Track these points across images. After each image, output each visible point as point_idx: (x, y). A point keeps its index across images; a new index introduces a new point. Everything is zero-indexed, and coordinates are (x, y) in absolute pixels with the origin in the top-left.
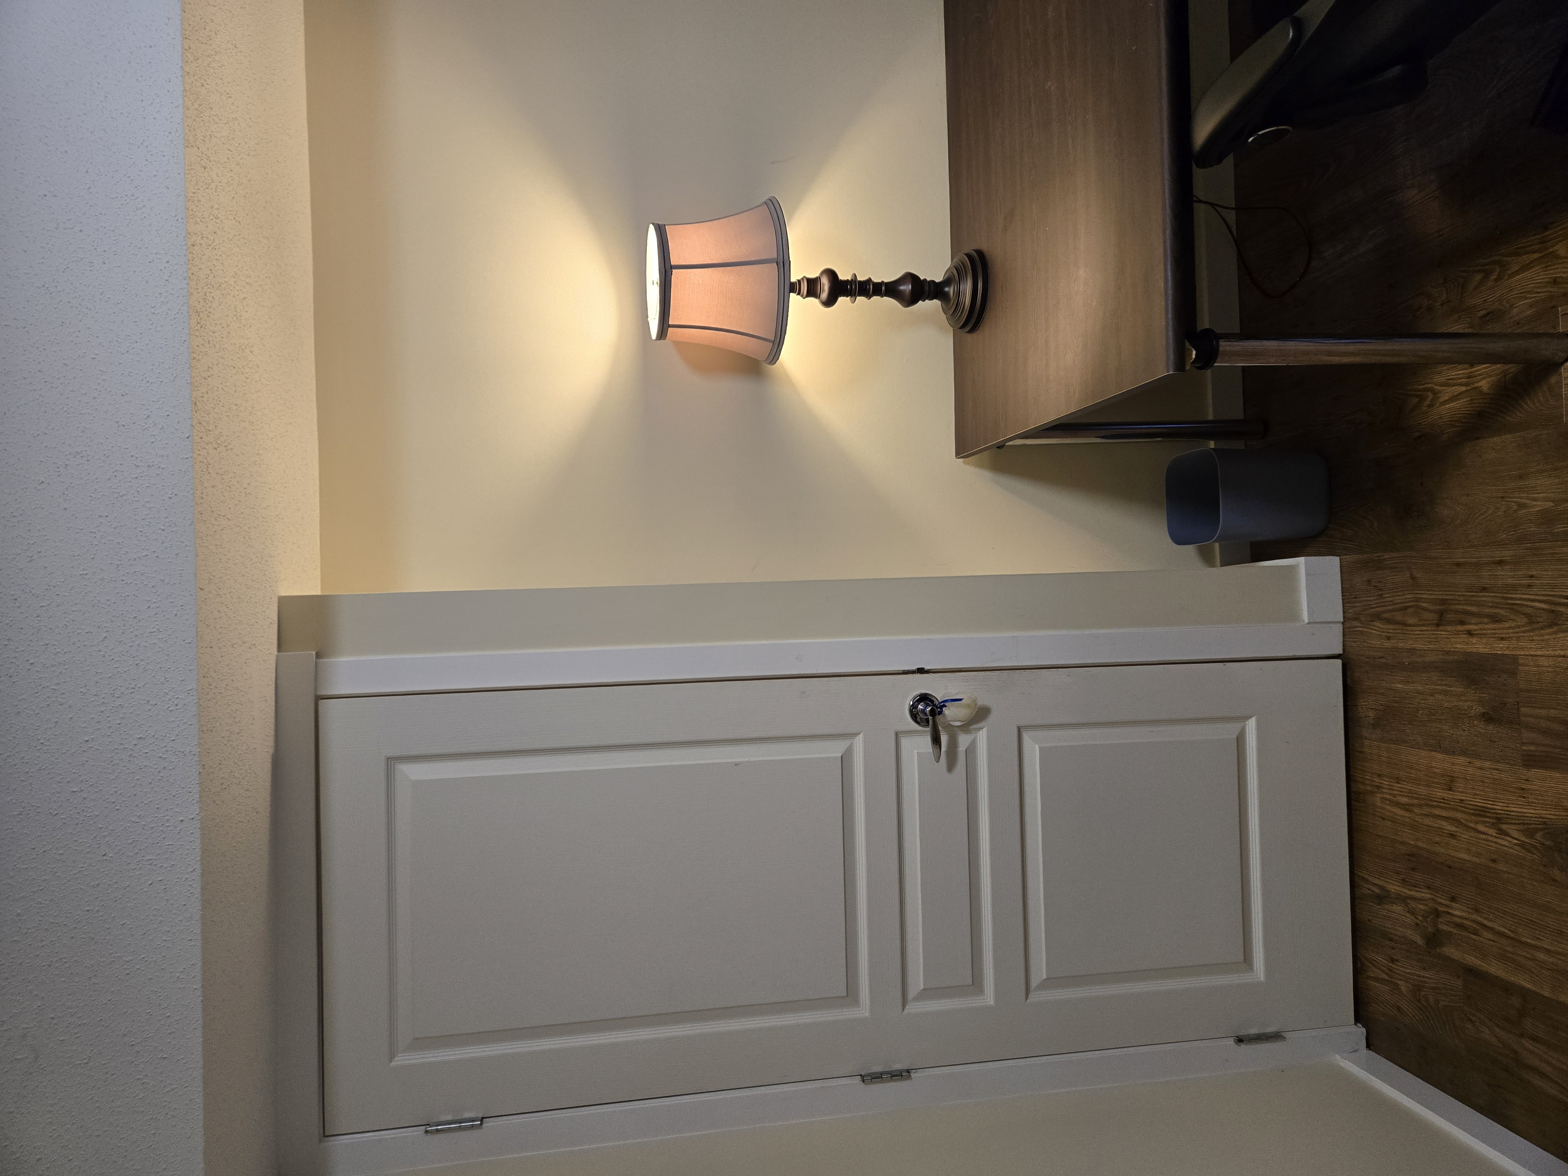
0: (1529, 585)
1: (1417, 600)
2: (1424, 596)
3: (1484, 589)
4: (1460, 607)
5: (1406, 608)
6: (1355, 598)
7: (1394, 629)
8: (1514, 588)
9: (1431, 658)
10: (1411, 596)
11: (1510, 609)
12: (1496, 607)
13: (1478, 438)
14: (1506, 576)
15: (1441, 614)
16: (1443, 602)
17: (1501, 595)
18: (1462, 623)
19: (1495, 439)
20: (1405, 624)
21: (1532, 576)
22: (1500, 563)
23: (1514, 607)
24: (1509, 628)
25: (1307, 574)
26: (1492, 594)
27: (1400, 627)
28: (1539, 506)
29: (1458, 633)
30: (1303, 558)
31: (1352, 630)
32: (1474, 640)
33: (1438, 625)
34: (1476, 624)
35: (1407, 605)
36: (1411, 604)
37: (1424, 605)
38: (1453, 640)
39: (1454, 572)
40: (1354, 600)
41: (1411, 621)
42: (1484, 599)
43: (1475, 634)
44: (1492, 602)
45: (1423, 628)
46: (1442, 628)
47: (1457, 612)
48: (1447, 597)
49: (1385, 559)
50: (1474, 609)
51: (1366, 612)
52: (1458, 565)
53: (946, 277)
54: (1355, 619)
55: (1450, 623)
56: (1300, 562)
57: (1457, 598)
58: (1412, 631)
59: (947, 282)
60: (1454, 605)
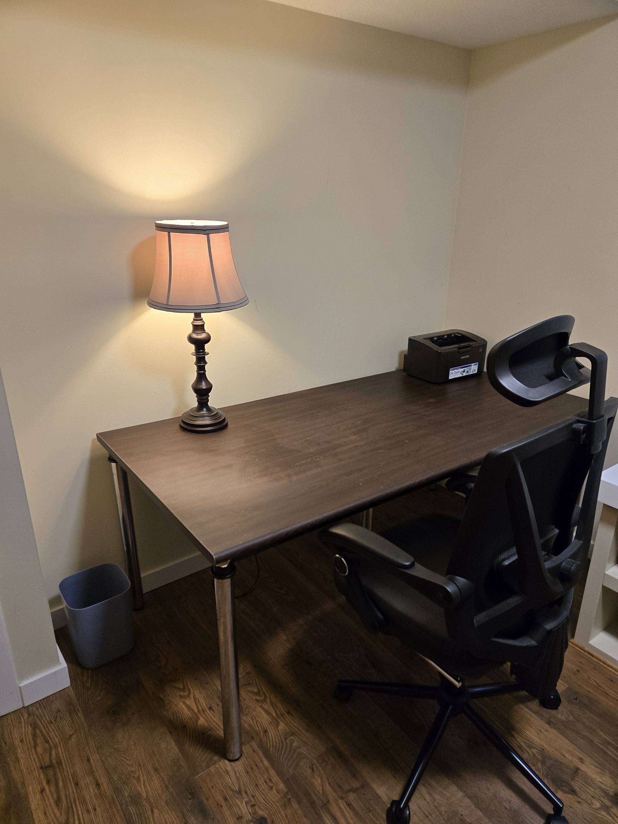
0: (88, 811)
1: (56, 746)
2: (60, 749)
3: (77, 784)
4: (59, 775)
5: (47, 742)
6: (44, 707)
7: (30, 742)
8: (84, 802)
9: (16, 775)
10: (57, 741)
11: (69, 807)
12: (67, 799)
13: (171, 733)
14: (90, 793)
15: (51, 766)
16: (60, 763)
17: (76, 797)
18: (48, 782)
19: (173, 743)
20: (35, 747)
21: (95, 809)
22: (98, 785)
23: (71, 809)
24: (54, 814)
25: (55, 673)
26: (75, 791)
27: (33, 745)
28: (142, 790)
29: (40, 782)
30: (67, 665)
31: (20, 715)
32: (38, 796)
33: (42, 768)
34: (50, 792)
35: (50, 742)
36: (51, 744)
37: (54, 752)
38: (34, 782)
39: (82, 760)
40: (43, 707)
41: (39, 750)
42: (70, 787)
43: (43, 795)
44: (69, 793)
45: (37, 760)
46: (40, 771)
47: (55, 775)
48: (64, 765)
49: (78, 714)
50: (61, 784)
51: (36, 718)
52: (88, 760)
53: (212, 408)
54: (29, 714)
55: (46, 775)
56: (63, 664)
57: (65, 770)
58: (32, 753)
59: (209, 409)
60: (60, 771)
